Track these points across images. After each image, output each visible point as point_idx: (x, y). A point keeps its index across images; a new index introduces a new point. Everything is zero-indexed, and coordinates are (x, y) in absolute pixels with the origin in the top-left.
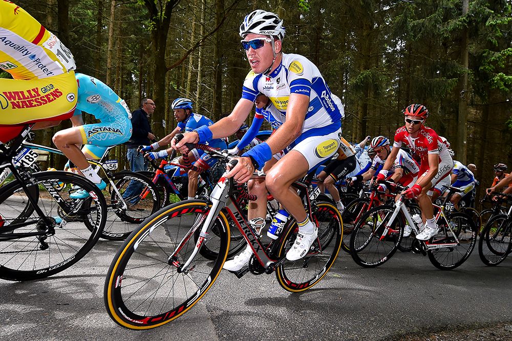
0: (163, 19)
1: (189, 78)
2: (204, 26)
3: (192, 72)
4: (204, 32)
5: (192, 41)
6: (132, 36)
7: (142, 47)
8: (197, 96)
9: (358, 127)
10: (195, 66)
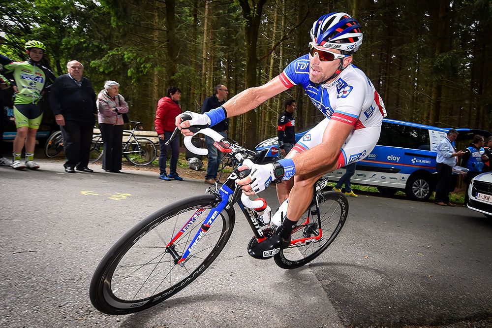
0: (255, 15)
1: (271, 64)
2: (285, 17)
3: (274, 59)
4: (285, 23)
5: (275, 31)
6: (222, 28)
7: (230, 37)
9: (432, 107)
10: (278, 53)
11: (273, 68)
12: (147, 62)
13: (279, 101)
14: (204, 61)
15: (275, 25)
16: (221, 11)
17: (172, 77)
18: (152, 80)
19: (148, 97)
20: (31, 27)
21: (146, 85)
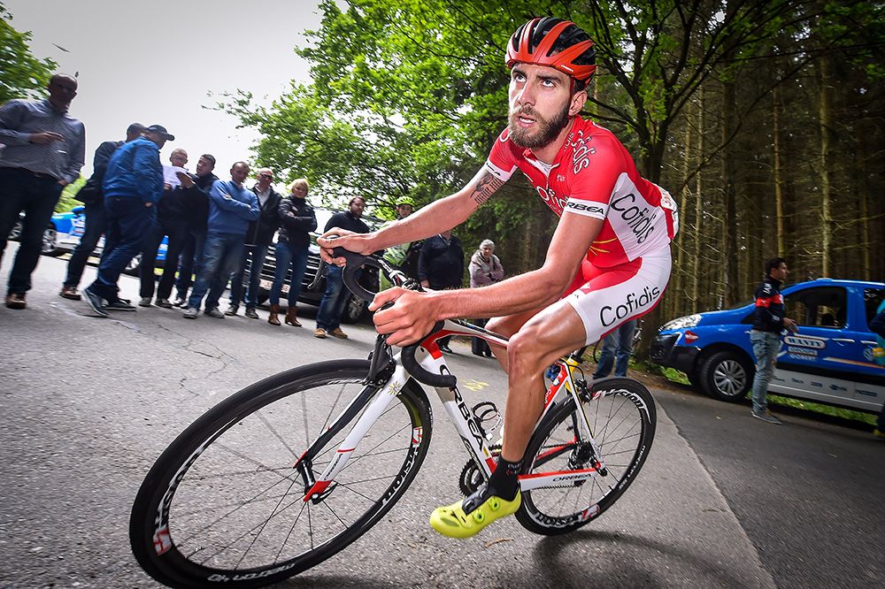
0: (656, 142)
1: (684, 205)
2: (704, 137)
3: (687, 198)
4: (703, 145)
5: (687, 159)
8: (697, 229)
10: (693, 189)
11: (686, 210)
12: (518, 213)
13: (697, 259)
15: (687, 149)
17: (547, 231)
18: (523, 238)
19: (517, 257)
20: (409, 187)
21: (517, 244)
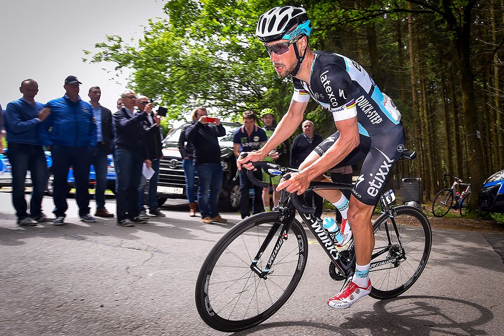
0: (462, 25)
6: (430, 45)
7: (441, 52)
14: (413, 87)
16: (427, 27)
